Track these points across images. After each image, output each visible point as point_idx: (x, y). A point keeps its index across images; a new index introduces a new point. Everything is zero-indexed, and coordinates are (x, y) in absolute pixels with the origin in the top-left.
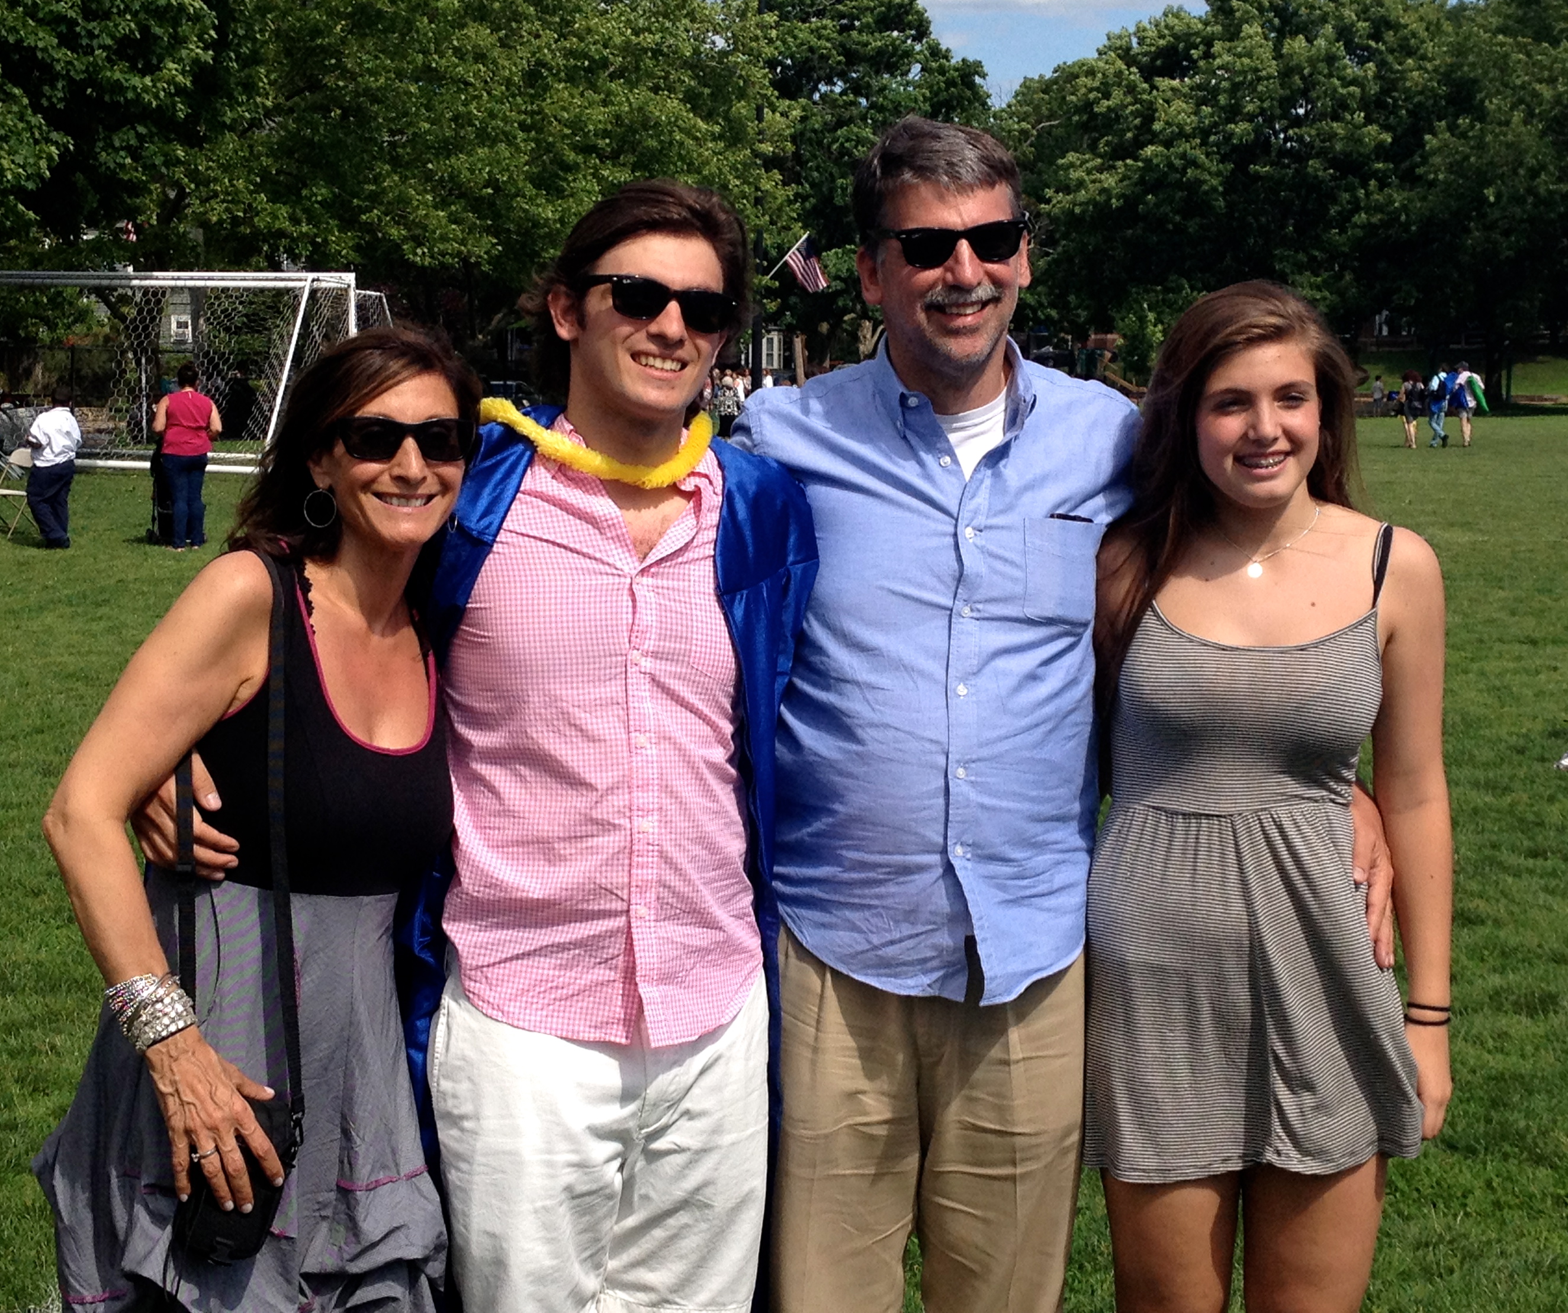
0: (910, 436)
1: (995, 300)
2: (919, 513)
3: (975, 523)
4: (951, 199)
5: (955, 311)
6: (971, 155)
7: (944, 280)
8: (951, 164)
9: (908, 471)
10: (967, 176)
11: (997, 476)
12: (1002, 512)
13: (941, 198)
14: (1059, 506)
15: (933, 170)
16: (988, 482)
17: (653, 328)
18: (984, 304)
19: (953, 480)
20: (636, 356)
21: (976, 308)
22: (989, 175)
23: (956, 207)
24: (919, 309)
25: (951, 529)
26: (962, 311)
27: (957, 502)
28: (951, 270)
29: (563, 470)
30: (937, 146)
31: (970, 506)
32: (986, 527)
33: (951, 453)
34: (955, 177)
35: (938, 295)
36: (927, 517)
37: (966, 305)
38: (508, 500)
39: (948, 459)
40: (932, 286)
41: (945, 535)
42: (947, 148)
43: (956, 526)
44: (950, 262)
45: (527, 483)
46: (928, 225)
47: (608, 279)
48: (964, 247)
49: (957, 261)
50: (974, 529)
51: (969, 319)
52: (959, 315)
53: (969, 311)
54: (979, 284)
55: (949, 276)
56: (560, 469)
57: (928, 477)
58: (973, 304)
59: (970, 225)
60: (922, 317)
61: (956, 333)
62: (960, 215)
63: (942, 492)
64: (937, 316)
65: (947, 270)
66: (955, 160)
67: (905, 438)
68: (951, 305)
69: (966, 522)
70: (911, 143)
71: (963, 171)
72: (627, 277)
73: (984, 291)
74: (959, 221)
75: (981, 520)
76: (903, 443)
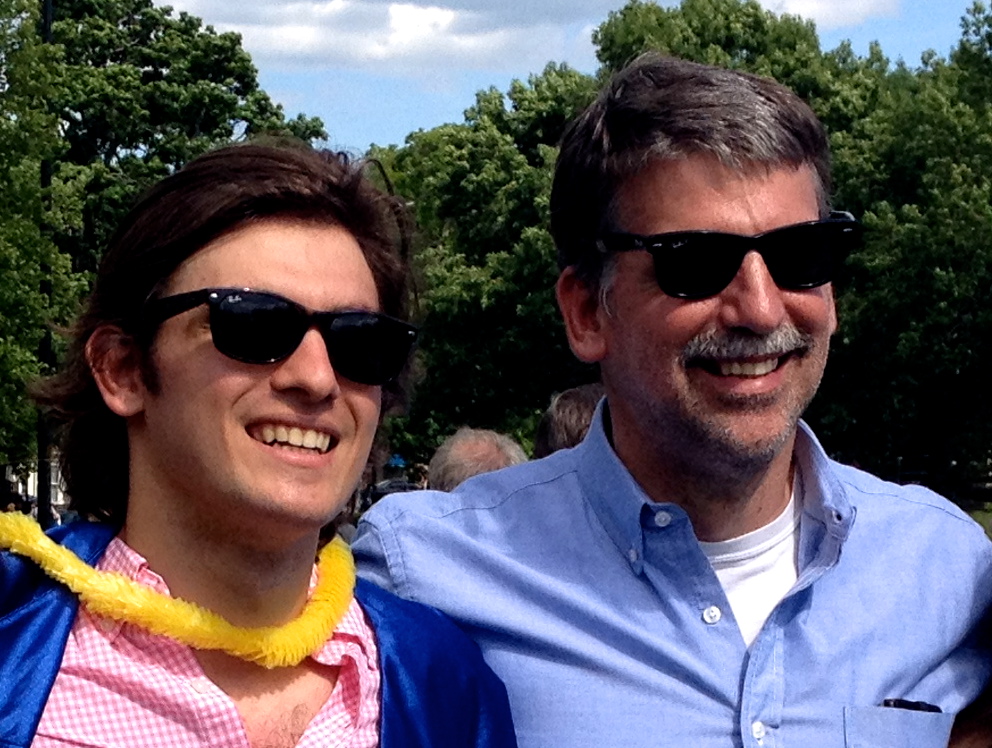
0: (651, 573)
1: (799, 353)
2: (675, 698)
3: (766, 713)
4: (734, 183)
5: (736, 369)
6: (763, 110)
7: (720, 319)
8: (732, 125)
9: (652, 628)
10: (759, 145)
11: (794, 636)
12: (806, 696)
13: (718, 184)
14: (889, 686)
15: (704, 135)
16: (780, 649)
17: (284, 377)
18: (782, 358)
19: (727, 645)
20: (254, 427)
21: (770, 365)
22: (792, 146)
23: (742, 198)
24: (675, 367)
25: (729, 725)
26: (748, 369)
27: (735, 681)
28: (735, 302)
29: (129, 633)
30: (709, 96)
31: (757, 686)
32: (783, 722)
33: (721, 602)
34: (741, 146)
35: (708, 343)
36: (688, 704)
37: (755, 360)
38: (45, 682)
39: (715, 611)
40: (701, 328)
41: (719, 733)
42: (725, 100)
43: (737, 720)
44: (732, 289)
45: (73, 656)
46: (696, 228)
47: (202, 296)
48: (755, 265)
49: (745, 286)
50: (764, 723)
51: (758, 383)
52: (743, 377)
53: (760, 369)
54: (778, 326)
55: (730, 313)
56: (122, 632)
57: (687, 640)
58: (766, 358)
59: (765, 228)
60: (679, 379)
61: (739, 405)
62: (749, 212)
63: (710, 664)
64: (704, 377)
65: (726, 301)
66: (739, 119)
67: (643, 577)
68: (729, 361)
69: (752, 714)
70: (661, 93)
71: (753, 138)
72: (234, 292)
73: (784, 338)
74: (746, 220)
75: (776, 711)
76: (639, 584)
